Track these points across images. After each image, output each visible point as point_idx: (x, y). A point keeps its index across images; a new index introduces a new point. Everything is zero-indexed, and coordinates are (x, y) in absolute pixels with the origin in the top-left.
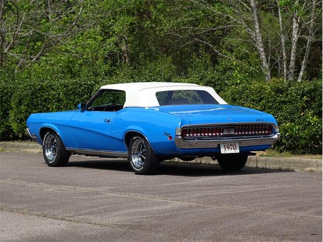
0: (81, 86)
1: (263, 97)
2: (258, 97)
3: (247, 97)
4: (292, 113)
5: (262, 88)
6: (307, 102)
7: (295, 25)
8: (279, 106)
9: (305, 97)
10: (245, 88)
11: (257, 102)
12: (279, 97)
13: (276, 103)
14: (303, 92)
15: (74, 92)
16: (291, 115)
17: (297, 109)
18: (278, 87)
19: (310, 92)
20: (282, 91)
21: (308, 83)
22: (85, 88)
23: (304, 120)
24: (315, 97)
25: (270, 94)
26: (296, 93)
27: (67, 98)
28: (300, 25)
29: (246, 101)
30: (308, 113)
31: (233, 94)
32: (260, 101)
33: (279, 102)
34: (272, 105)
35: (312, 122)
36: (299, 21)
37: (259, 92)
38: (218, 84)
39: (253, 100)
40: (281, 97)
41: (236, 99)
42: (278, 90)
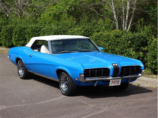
0: (38, 28)
1: (109, 39)
2: (107, 39)
3: (102, 39)
4: (123, 50)
5: (109, 35)
6: (130, 44)
7: (128, 3)
8: (117, 44)
9: (129, 41)
10: (101, 35)
11: (107, 41)
12: (117, 39)
13: (116, 42)
14: (128, 39)
15: (35, 31)
16: (122, 50)
17: (125, 47)
18: (117, 35)
19: (131, 39)
20: (119, 36)
21: (131, 34)
22: (39, 29)
23: (128, 53)
24: (134, 42)
25: (113, 38)
26: (124, 39)
27: (32, 33)
28: (130, 3)
29: (102, 41)
30: (131, 49)
31: (96, 37)
32: (108, 41)
33: (117, 42)
34: (114, 43)
35: (132, 54)
36: (130, 1)
37: (108, 37)
38: (90, 31)
39: (105, 41)
40: (118, 39)
41: (97, 39)
42: (117, 36)
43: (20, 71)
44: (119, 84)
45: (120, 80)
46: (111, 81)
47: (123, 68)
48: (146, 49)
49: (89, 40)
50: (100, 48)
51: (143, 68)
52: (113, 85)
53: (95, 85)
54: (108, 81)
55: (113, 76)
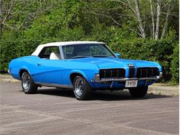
43: (25, 86)
44: (136, 86)
45: (137, 81)
46: (127, 82)
47: (139, 69)
48: (170, 57)
49: (104, 45)
50: (117, 55)
51: (160, 70)
52: (129, 86)
53: (111, 86)
54: (124, 82)
55: (128, 77)
